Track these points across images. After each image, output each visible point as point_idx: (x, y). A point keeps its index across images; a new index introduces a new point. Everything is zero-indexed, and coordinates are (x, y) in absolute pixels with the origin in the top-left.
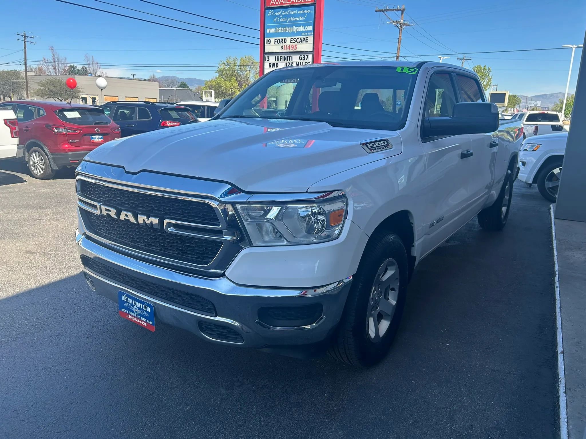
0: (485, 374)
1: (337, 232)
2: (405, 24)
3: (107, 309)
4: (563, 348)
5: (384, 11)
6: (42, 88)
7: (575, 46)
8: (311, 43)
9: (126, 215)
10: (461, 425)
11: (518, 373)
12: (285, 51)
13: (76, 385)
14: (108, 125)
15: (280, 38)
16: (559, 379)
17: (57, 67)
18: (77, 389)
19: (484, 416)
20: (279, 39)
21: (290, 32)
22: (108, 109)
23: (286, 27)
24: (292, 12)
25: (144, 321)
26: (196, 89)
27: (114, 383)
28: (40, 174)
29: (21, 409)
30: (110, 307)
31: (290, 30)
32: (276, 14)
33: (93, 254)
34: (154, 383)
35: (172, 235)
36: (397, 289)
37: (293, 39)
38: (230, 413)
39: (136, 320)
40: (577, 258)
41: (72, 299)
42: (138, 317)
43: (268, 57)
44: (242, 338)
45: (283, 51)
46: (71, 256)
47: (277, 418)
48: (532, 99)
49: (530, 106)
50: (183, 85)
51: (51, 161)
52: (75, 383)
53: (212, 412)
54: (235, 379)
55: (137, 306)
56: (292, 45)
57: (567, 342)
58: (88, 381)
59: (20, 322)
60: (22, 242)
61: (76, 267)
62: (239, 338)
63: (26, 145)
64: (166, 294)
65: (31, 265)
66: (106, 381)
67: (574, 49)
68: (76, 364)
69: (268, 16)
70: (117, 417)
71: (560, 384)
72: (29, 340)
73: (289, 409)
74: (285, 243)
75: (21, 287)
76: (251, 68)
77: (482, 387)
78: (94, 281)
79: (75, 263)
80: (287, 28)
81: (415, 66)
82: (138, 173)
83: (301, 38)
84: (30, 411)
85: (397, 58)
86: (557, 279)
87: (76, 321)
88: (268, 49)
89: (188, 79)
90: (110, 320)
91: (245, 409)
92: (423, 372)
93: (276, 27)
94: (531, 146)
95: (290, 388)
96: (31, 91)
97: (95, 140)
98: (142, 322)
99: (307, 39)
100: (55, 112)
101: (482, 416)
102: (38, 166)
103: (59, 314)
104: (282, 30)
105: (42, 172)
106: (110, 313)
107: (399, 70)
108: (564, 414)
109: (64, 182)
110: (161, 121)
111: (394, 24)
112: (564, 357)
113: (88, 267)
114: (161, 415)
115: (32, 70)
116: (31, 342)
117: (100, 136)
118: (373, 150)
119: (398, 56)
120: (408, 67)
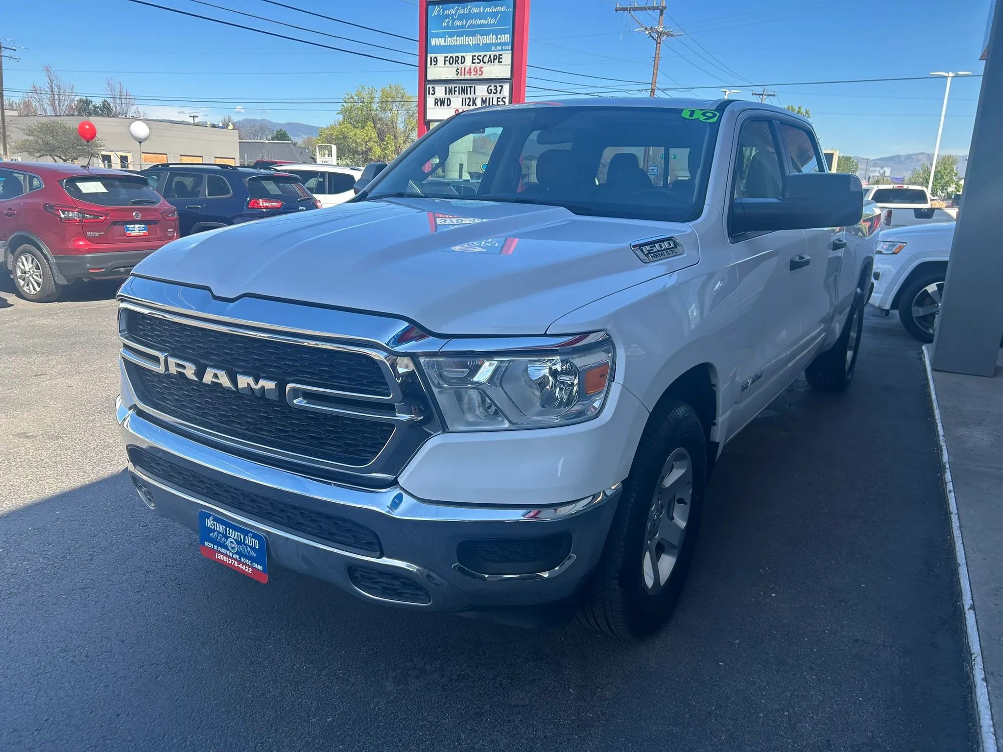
0: (842, 647)
1: (597, 404)
2: (665, 33)
3: (171, 539)
4: (973, 600)
5: (630, 10)
6: (31, 138)
7: (951, 74)
8: (508, 65)
9: (216, 376)
10: (810, 740)
11: (898, 645)
12: (462, 77)
13: (124, 680)
14: (156, 206)
15: (454, 55)
16: (971, 655)
17: (57, 102)
18: (126, 688)
19: (847, 723)
20: (452, 57)
21: (471, 45)
22: (155, 177)
23: (464, 36)
24: (475, 10)
25: (246, 565)
26: (303, 142)
27: (193, 676)
28: (35, 292)
29: (26, 727)
30: (176, 535)
31: (470, 41)
32: (447, 12)
33: (147, 442)
34: (264, 673)
35: (301, 411)
36: (688, 500)
37: (477, 56)
38: (404, 727)
39: (232, 562)
40: (977, 440)
41: (106, 521)
42: (237, 557)
43: (433, 87)
44: (427, 594)
45: (459, 77)
46: (99, 441)
47: (489, 734)
48: (876, 163)
49: (873, 176)
50: (282, 136)
51: (54, 271)
52: (121, 678)
53: (373, 727)
54: (409, 664)
55: (235, 538)
56: (476, 68)
57: (978, 589)
58: (145, 673)
59: (15, 564)
60: (8, 416)
61: (109, 462)
62: (422, 595)
63: (8, 241)
64: (288, 517)
65: (29, 459)
66: (178, 672)
67: (949, 79)
68: (122, 641)
69: (433, 15)
70: (202, 739)
71: (974, 664)
72: (33, 598)
73: (510, 718)
74: (507, 425)
75: (12, 499)
76: (400, 106)
77: (839, 671)
78: (151, 492)
79: (108, 454)
80: (466, 37)
81: (714, 108)
82: (237, 300)
83: (490, 55)
84: (44, 730)
85: (653, 91)
86: (948, 476)
87: (116, 561)
88: (433, 73)
89: (289, 124)
90: (177, 558)
91: (430, 719)
92: (736, 646)
93: (447, 36)
94: (889, 245)
95: (507, 679)
96: (11, 143)
97: (133, 232)
98: (244, 566)
99: (501, 57)
100: (61, 182)
101: (845, 723)
102: (31, 278)
103: (85, 549)
104: (456, 40)
105: (38, 289)
106: (177, 545)
107: (686, 114)
108: (988, 719)
109: (79, 307)
110: (248, 199)
111: (647, 32)
112: (976, 616)
113: (141, 466)
114: (281, 735)
115: (13, 107)
116: (36, 601)
117: (142, 226)
118: (652, 257)
119: (653, 87)
120: (701, 110)
